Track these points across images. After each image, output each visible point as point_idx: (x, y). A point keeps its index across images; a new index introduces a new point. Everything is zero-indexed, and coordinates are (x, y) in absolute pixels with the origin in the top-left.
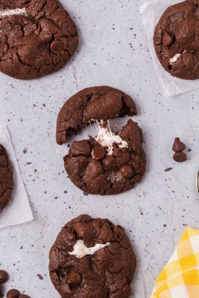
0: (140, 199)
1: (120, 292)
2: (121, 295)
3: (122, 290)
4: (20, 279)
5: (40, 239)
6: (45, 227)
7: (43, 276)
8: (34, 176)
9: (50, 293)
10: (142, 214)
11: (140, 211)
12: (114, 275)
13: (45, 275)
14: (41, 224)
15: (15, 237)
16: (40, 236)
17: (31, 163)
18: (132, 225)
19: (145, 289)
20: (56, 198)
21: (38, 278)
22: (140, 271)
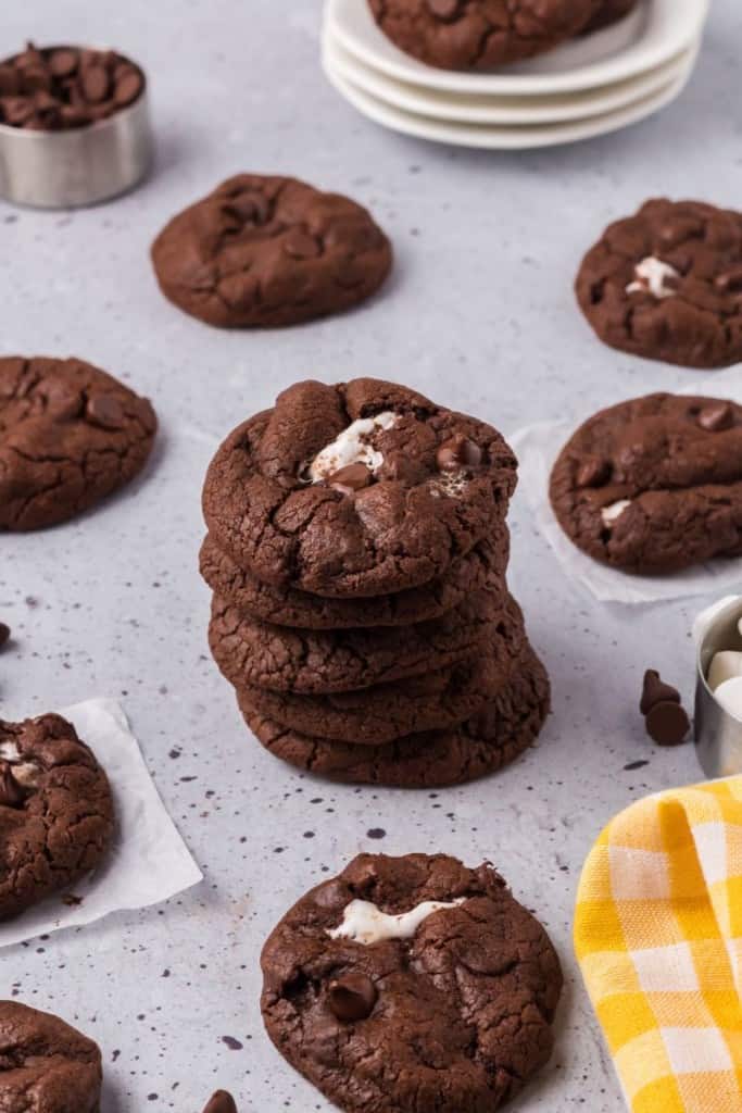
0: (553, 834)
1: (513, 1020)
2: (517, 1030)
3: (519, 1014)
4: (162, 1052)
5: (230, 948)
6: (245, 919)
7: (240, 1039)
8: (207, 805)
9: (267, 1082)
10: (565, 868)
11: (558, 861)
12: (489, 980)
13: (249, 1037)
14: (231, 914)
15: (143, 949)
16: (227, 942)
17: (194, 778)
18: (537, 897)
19: (601, 1050)
20: (279, 850)
21: (225, 1046)
22: (576, 1007)
